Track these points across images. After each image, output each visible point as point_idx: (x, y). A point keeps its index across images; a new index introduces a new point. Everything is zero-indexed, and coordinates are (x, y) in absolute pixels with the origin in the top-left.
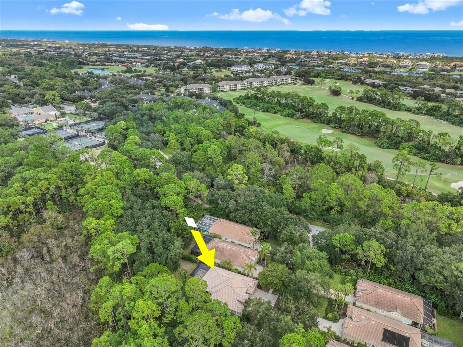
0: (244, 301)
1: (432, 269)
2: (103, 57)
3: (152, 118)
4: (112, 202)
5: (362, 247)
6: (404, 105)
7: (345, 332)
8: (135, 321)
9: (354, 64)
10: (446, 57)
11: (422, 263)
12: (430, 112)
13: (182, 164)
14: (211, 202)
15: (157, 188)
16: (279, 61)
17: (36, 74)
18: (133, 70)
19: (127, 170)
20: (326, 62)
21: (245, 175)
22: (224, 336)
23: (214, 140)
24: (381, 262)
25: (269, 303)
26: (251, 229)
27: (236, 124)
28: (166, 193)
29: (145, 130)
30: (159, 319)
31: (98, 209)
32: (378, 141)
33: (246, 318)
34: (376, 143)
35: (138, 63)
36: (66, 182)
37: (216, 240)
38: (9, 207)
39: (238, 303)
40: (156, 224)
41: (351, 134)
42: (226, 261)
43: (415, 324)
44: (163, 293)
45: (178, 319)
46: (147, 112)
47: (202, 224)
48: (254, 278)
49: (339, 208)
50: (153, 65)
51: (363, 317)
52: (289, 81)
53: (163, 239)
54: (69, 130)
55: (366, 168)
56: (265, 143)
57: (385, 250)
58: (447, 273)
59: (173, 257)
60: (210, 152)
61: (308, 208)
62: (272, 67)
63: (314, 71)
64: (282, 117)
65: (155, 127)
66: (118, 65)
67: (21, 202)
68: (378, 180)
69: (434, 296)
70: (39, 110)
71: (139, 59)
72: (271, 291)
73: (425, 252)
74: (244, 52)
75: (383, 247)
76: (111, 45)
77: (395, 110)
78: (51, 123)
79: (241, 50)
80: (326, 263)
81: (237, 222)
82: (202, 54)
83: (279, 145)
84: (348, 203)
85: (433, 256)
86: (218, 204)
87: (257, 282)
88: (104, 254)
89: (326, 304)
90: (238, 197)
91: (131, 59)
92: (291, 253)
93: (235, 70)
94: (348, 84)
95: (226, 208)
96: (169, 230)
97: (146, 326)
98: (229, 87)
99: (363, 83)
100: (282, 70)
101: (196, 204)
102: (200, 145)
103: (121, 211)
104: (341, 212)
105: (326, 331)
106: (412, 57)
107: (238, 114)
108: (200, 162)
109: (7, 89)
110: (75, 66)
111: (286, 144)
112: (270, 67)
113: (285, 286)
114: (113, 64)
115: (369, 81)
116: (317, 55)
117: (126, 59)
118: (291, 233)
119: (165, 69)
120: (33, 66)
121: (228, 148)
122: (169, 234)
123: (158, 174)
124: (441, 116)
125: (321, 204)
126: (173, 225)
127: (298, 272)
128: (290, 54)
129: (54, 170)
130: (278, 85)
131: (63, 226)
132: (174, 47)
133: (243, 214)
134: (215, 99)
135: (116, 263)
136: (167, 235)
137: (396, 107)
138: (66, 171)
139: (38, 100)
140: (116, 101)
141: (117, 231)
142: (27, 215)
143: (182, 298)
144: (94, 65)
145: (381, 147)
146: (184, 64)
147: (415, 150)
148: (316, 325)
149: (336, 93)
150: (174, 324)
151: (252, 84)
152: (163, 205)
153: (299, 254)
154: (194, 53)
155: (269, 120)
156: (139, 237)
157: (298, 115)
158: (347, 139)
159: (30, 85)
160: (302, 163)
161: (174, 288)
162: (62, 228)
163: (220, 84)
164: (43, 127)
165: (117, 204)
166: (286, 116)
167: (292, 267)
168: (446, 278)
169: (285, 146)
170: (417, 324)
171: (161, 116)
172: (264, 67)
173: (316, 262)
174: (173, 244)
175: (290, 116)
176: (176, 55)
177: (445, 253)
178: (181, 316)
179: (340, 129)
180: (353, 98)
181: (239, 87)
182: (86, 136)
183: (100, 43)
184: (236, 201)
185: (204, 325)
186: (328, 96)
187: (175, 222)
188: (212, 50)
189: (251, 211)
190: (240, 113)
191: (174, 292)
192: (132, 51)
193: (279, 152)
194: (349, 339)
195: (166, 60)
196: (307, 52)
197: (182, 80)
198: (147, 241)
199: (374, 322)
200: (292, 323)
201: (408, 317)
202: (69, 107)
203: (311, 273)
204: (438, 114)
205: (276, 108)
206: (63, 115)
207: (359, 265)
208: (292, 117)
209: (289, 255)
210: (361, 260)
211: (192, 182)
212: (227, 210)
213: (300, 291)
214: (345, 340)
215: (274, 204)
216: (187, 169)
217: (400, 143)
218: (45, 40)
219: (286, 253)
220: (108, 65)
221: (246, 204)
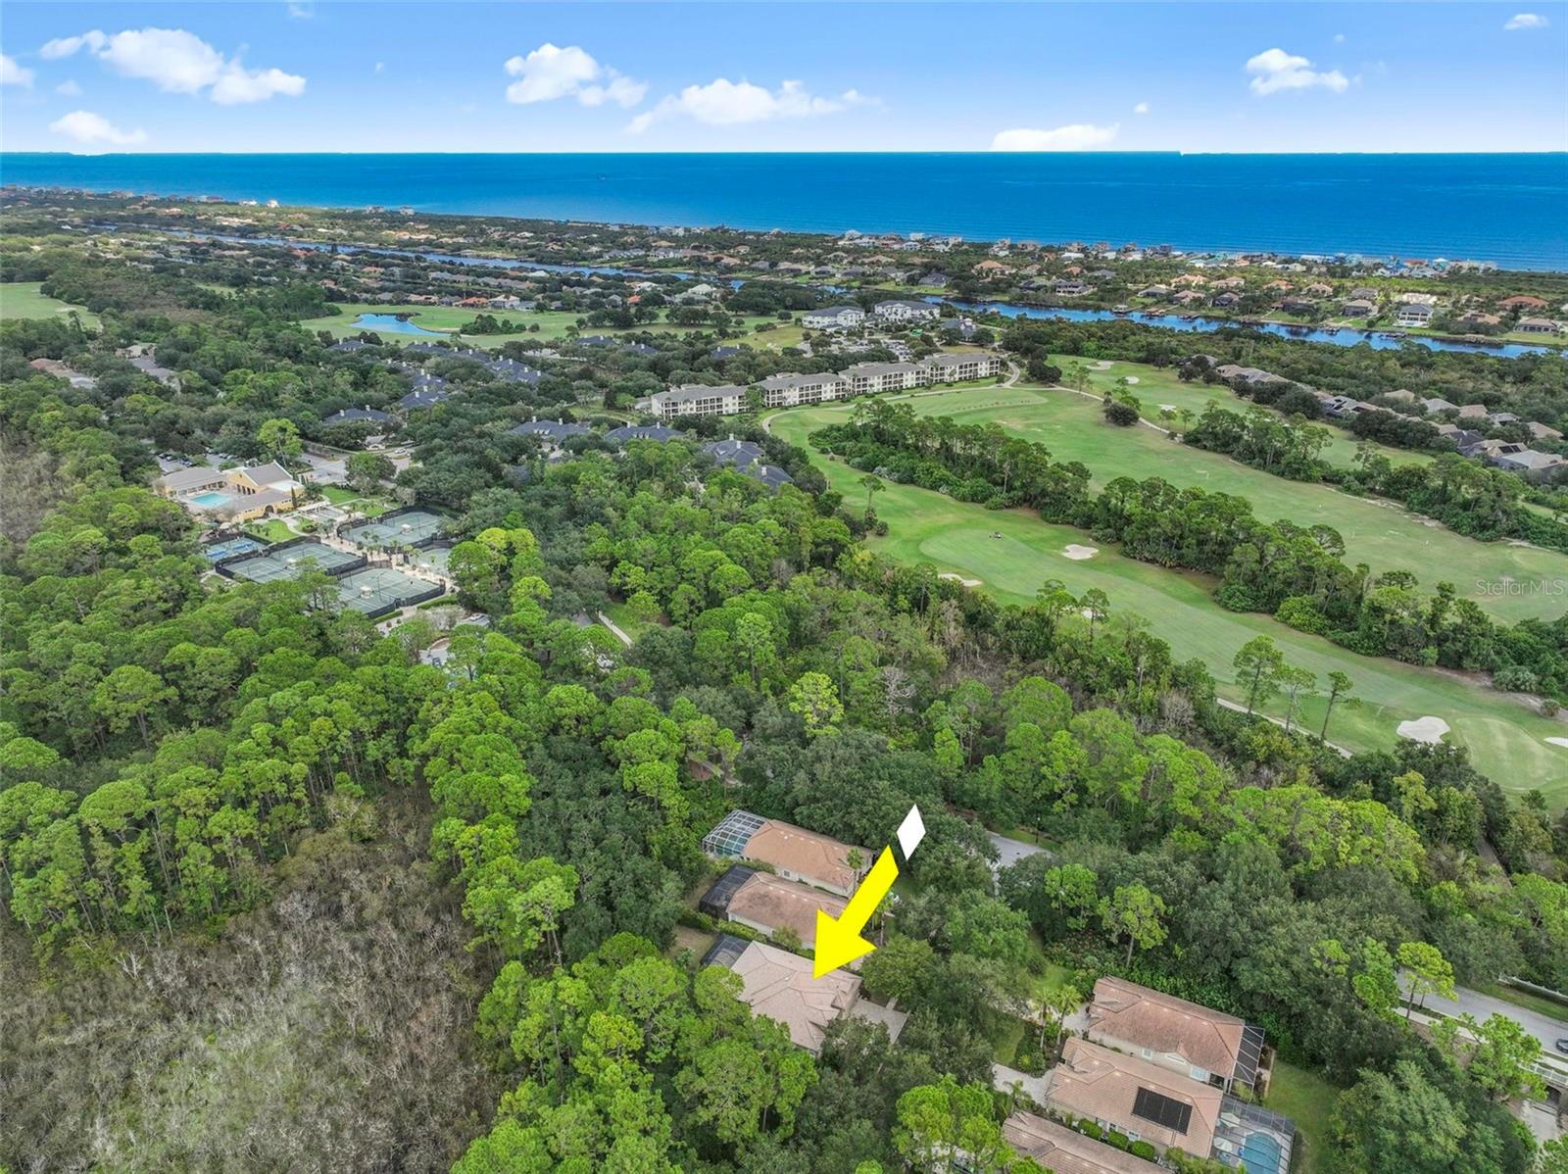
0: (826, 1024)
1: (1266, 953)
2: (397, 270)
3: (573, 513)
4: (505, 778)
5: (1112, 900)
6: (1320, 464)
7: (1054, 1096)
8: (589, 1059)
9: (1195, 300)
10: (1498, 273)
11: (1247, 941)
12: (1398, 488)
13: (668, 665)
14: (747, 775)
15: (608, 737)
16: (956, 286)
17: (211, 347)
18: (500, 324)
19: (531, 688)
20: (1109, 293)
21: (835, 701)
22: (780, 1092)
23: (752, 593)
24: (1154, 938)
25: (884, 1027)
26: (848, 849)
27: (815, 535)
28: (635, 753)
29: (558, 553)
30: (639, 1056)
31: (472, 795)
32: (1221, 585)
33: (831, 1060)
34: (1216, 593)
35: (512, 298)
36: (373, 718)
37: (761, 877)
38: (248, 786)
39: (812, 1029)
40: (616, 837)
41: (1148, 561)
42: (785, 931)
43: (1217, 1081)
44: (649, 999)
45: (682, 1056)
46: (559, 489)
47: (724, 835)
48: (853, 972)
49: (1073, 797)
50: (558, 304)
51: (1096, 1063)
52: (984, 369)
53: (635, 875)
54: (335, 544)
55: (1165, 679)
56: (896, 595)
57: (1163, 907)
58: (1297, 963)
59: (660, 919)
60: (742, 633)
61: (995, 795)
62: (931, 314)
63: (1064, 333)
64: (952, 501)
65: (589, 541)
66: (451, 304)
67: (278, 773)
68: (1193, 713)
69: (1272, 1017)
70: (241, 473)
71: (513, 279)
72: (892, 1004)
73: (1255, 913)
74: (847, 251)
75: (1158, 901)
76: (418, 218)
77: (1294, 479)
78: (282, 518)
79: (835, 241)
80: (1021, 936)
81: (813, 830)
82: (711, 259)
83: (934, 603)
84: (1095, 786)
85: (1272, 924)
86: (764, 780)
87: (859, 980)
88: (502, 911)
89: (1018, 1036)
90: (818, 765)
91: (487, 279)
92: (942, 912)
93: (816, 326)
94: (1167, 380)
95: (786, 793)
96: (646, 852)
97: (614, 1067)
98: (797, 393)
99: (1212, 379)
100: (963, 327)
101: (706, 777)
102: (716, 611)
103: (527, 802)
104: (1076, 808)
105: (1010, 1092)
106: (1387, 273)
107: (823, 497)
108: (718, 658)
109: (139, 407)
110: (318, 307)
111: (954, 602)
112: (925, 313)
113: (922, 990)
114: (434, 298)
115: (1230, 371)
116: (1078, 262)
117: (471, 279)
118: (947, 861)
119: (597, 322)
120: (188, 308)
121: (789, 612)
122: (649, 863)
123: (609, 701)
124: (1423, 504)
125: (1030, 785)
126: (654, 837)
127: (955, 958)
128: (996, 257)
129: (342, 686)
130: (949, 385)
131: (372, 835)
132: (621, 226)
133: (830, 811)
134: (753, 437)
135: (531, 932)
136: (644, 865)
137: (1298, 471)
138: (373, 689)
139: (235, 443)
140: (465, 450)
141: (526, 854)
142: (291, 807)
143: (688, 1012)
144: (374, 303)
145: (1225, 607)
146: (656, 300)
147: (1319, 620)
148: (989, 1078)
149: (1122, 416)
150: (673, 1065)
151: (869, 382)
152: (628, 785)
153: (959, 914)
154: (686, 253)
155: (912, 509)
156: (578, 870)
157: (1001, 496)
158: (1133, 578)
159: (200, 389)
160: (997, 657)
161: (671, 988)
162: (369, 839)
163: (770, 382)
164: (262, 535)
165: (517, 782)
166: (964, 499)
167: (942, 947)
168: (1295, 975)
169: (950, 610)
170: (1222, 1080)
171: (601, 505)
172: (908, 315)
173: (998, 934)
174: (659, 886)
175: (976, 498)
176: (629, 259)
177: (1302, 916)
178: (689, 1049)
179: (1119, 546)
180: (1172, 436)
181: (828, 392)
182: (388, 564)
183: (381, 210)
184: (813, 777)
185: (739, 1066)
186: (1099, 424)
187: (660, 831)
188: (741, 240)
189: (849, 804)
190: (828, 491)
191: (671, 999)
192: (486, 245)
193: (933, 624)
194: (1061, 1111)
195: (598, 285)
196: (1048, 249)
197: (653, 367)
198: (599, 879)
199: (1118, 1074)
200: (929, 1070)
201: (1201, 1065)
202: (324, 461)
203: (983, 961)
204: (1417, 496)
205: (937, 474)
206: (313, 492)
207: (1110, 945)
208: (982, 501)
209: (936, 918)
210: (1110, 931)
211: (698, 723)
212: (788, 799)
213: (956, 1001)
214: (1053, 1113)
215: (908, 787)
216: (683, 682)
217: (1281, 595)
218: (204, 198)
219: (931, 912)
220: (417, 303)
221: (837, 785)
